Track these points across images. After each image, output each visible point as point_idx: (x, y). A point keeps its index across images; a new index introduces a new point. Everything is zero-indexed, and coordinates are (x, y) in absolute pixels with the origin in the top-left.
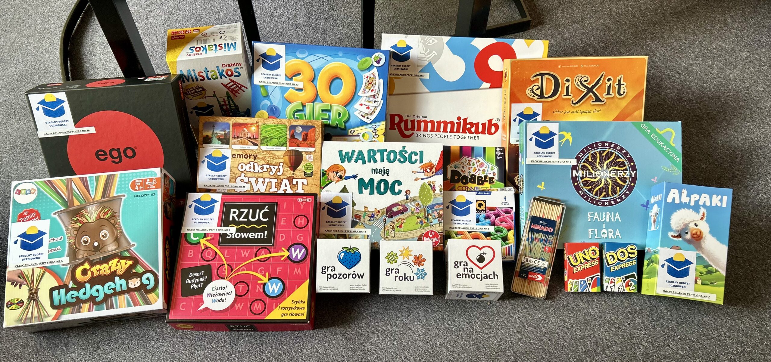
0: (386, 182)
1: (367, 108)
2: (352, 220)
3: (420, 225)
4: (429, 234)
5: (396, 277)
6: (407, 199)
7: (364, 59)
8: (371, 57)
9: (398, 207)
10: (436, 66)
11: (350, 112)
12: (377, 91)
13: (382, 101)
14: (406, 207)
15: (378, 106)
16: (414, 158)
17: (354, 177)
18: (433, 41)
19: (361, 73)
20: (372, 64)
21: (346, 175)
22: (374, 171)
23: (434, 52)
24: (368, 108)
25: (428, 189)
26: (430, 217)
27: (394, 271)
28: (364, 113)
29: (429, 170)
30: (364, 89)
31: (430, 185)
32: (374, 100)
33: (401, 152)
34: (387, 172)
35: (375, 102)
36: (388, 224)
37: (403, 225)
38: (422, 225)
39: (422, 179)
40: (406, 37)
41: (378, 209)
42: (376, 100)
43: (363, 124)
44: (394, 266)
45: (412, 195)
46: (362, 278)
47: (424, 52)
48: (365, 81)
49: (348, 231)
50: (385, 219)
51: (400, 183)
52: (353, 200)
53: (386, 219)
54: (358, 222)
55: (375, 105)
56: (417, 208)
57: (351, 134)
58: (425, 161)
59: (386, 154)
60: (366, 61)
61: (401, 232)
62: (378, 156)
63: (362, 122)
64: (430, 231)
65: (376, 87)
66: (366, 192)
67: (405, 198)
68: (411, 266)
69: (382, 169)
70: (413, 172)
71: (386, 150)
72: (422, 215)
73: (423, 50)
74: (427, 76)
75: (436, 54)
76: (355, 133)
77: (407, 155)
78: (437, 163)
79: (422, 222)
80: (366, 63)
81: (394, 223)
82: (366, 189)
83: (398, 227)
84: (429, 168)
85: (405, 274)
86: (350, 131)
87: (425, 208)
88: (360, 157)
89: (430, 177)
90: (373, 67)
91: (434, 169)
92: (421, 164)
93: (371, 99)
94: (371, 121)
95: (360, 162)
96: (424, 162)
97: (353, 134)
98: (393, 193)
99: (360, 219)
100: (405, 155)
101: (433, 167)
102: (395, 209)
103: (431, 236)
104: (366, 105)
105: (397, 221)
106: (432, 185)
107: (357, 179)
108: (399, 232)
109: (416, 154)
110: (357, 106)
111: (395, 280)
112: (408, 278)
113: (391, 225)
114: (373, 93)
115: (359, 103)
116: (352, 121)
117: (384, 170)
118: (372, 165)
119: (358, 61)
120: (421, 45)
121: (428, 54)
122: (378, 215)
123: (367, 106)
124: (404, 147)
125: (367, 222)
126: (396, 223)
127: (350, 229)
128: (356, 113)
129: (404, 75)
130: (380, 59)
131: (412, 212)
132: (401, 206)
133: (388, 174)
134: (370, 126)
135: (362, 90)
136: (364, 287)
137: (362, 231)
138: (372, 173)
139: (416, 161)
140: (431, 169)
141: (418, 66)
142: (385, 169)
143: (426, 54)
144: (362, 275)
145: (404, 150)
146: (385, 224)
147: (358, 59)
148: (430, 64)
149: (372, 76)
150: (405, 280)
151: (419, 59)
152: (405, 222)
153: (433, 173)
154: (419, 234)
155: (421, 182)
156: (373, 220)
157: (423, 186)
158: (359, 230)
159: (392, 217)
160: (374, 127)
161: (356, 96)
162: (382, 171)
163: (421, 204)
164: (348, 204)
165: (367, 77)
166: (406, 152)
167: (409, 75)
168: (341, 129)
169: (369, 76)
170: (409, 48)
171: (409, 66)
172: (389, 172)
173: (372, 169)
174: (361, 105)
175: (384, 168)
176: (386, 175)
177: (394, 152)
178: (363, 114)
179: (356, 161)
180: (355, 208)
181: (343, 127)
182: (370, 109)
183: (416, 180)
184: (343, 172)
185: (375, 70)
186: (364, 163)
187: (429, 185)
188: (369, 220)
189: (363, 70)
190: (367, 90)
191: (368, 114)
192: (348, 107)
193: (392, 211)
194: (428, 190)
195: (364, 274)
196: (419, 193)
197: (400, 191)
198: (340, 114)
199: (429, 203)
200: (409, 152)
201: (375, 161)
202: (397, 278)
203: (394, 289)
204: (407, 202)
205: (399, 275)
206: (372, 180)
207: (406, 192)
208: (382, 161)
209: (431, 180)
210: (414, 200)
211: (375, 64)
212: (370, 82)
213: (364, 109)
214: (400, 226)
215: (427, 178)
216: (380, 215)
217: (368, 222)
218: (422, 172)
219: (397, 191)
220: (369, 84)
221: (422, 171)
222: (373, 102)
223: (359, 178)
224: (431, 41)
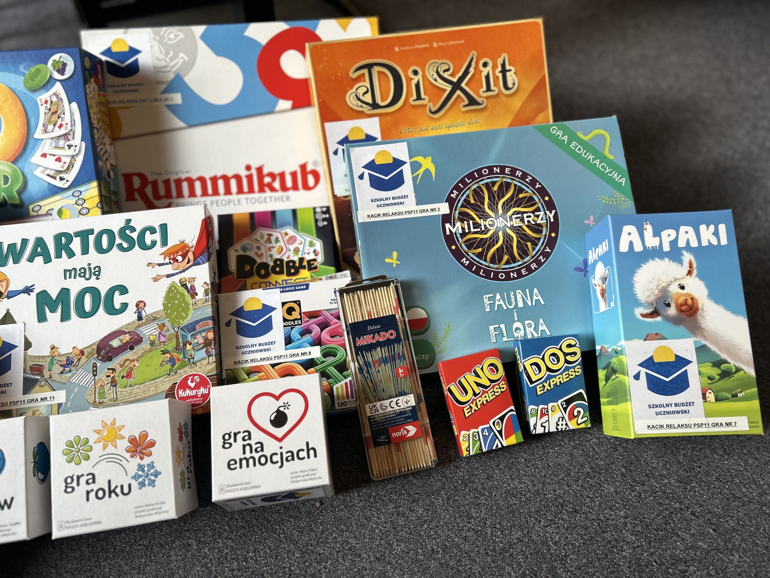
0: (94, 292)
1: (56, 160)
2: (25, 379)
3: (168, 366)
4: (189, 382)
5: (88, 493)
6: (140, 318)
7: (33, 69)
8: (46, 64)
9: (121, 337)
10: (189, 79)
11: (26, 171)
12: (69, 126)
13: (84, 144)
14: (138, 335)
15: (77, 154)
16: (149, 238)
17: (28, 290)
18: (177, 36)
19: (34, 95)
20: (51, 77)
21: (9, 289)
22: (68, 273)
23: (181, 55)
24: (59, 160)
25: (180, 293)
26: (189, 347)
27: (83, 480)
28: (52, 170)
29: (180, 258)
30: (44, 125)
31: (184, 286)
32: (68, 143)
33: (122, 231)
34: (97, 272)
35: (70, 147)
36: (102, 374)
37: (135, 372)
38: (173, 366)
39: (168, 276)
40: (125, 33)
41: (80, 348)
42: (72, 142)
43: (56, 191)
45: (148, 311)
47: (163, 57)
48: (42, 110)
49: (15, 403)
50: (95, 365)
51: (123, 290)
52: (25, 336)
53: (98, 365)
54: (37, 380)
55: (71, 152)
56: (160, 333)
57: (36, 213)
58: (173, 241)
59: (92, 238)
60: (39, 71)
61: (131, 386)
62: (76, 245)
63: (51, 186)
64: (190, 376)
65: (67, 118)
66: (53, 317)
67: (135, 316)
68: (124, 463)
69: (86, 267)
70: (149, 264)
71: (91, 231)
72: (171, 346)
73: (161, 52)
74: (177, 98)
75: (186, 59)
76: (43, 211)
77: (135, 235)
78: (195, 242)
79: (172, 361)
80: (39, 77)
81: (114, 370)
82: (53, 311)
83: (123, 377)
85: (109, 482)
86: (31, 207)
87: (177, 332)
88: (39, 249)
89: (184, 271)
90: (53, 81)
91: (190, 255)
92: (166, 248)
93: (61, 143)
94: (69, 183)
95: (39, 260)
96: (171, 244)
97: (40, 213)
98: (111, 310)
99: (41, 373)
100: (132, 235)
101: (189, 251)
102: (115, 343)
103: (192, 385)
104: (54, 155)
105: (121, 366)
106: (189, 286)
107: (33, 295)
108: (125, 387)
109: (153, 231)
110: (36, 159)
111: (88, 499)
112: (118, 490)
113: (108, 376)
114: (63, 131)
115: (39, 152)
116: (33, 189)
117: (90, 268)
118: (65, 262)
119: (24, 74)
120: (156, 45)
121: (172, 59)
122: (79, 360)
123: (56, 157)
124: (129, 221)
125: (56, 377)
126: (118, 369)
127: (21, 397)
128: (38, 172)
129: (134, 101)
130: (64, 65)
131: (152, 343)
132: (127, 335)
133: (99, 275)
134: (70, 193)
135: (40, 127)
136: (14, 529)
137: (46, 398)
138: (65, 278)
139: (154, 243)
140: (184, 256)
141: (158, 83)
142: (92, 267)
143: (168, 59)
144: (9, 502)
145: (128, 225)
146: (95, 375)
147: (22, 68)
148: (178, 78)
149: (54, 99)
150: (110, 496)
151: (158, 70)
152: (137, 365)
153: (188, 262)
154: (167, 386)
155: (166, 283)
156: (70, 371)
157: (171, 289)
158: (39, 396)
159: (110, 359)
160: (77, 194)
161: (31, 142)
162: (85, 273)
163: (168, 325)
164: (14, 347)
165: (46, 102)
166: (133, 230)
167: (144, 101)
168: (14, 206)
169: (49, 99)
170: (134, 51)
171: (141, 84)
172: (99, 271)
173: (65, 271)
174: (44, 155)
175: (89, 264)
176: (94, 277)
177: (110, 233)
178: (52, 173)
179: (31, 259)
180: (30, 352)
181: (17, 202)
182: (63, 161)
183: (156, 280)
184: (4, 284)
185: (58, 88)
186: (48, 260)
187: (182, 285)
188: (62, 373)
189: (34, 90)
190: (50, 127)
191: (60, 172)
192: (20, 164)
193: (111, 346)
194: (182, 295)
195: (12, 499)
196: (164, 304)
197: (125, 306)
198: (6, 179)
199: (185, 321)
200: (138, 229)
201: (71, 254)
202: (92, 495)
203: (85, 522)
204: (140, 326)
205: (95, 487)
206: (65, 292)
207: (137, 305)
208: (85, 251)
209: (186, 275)
210: (155, 319)
212: (52, 111)
213: (51, 163)
214: (129, 375)
215: (177, 274)
216: (84, 359)
217: (58, 376)
218: (167, 264)
219: (117, 306)
220: (53, 114)
221: (167, 260)
222: (67, 148)
223: (36, 291)
224: (172, 36)
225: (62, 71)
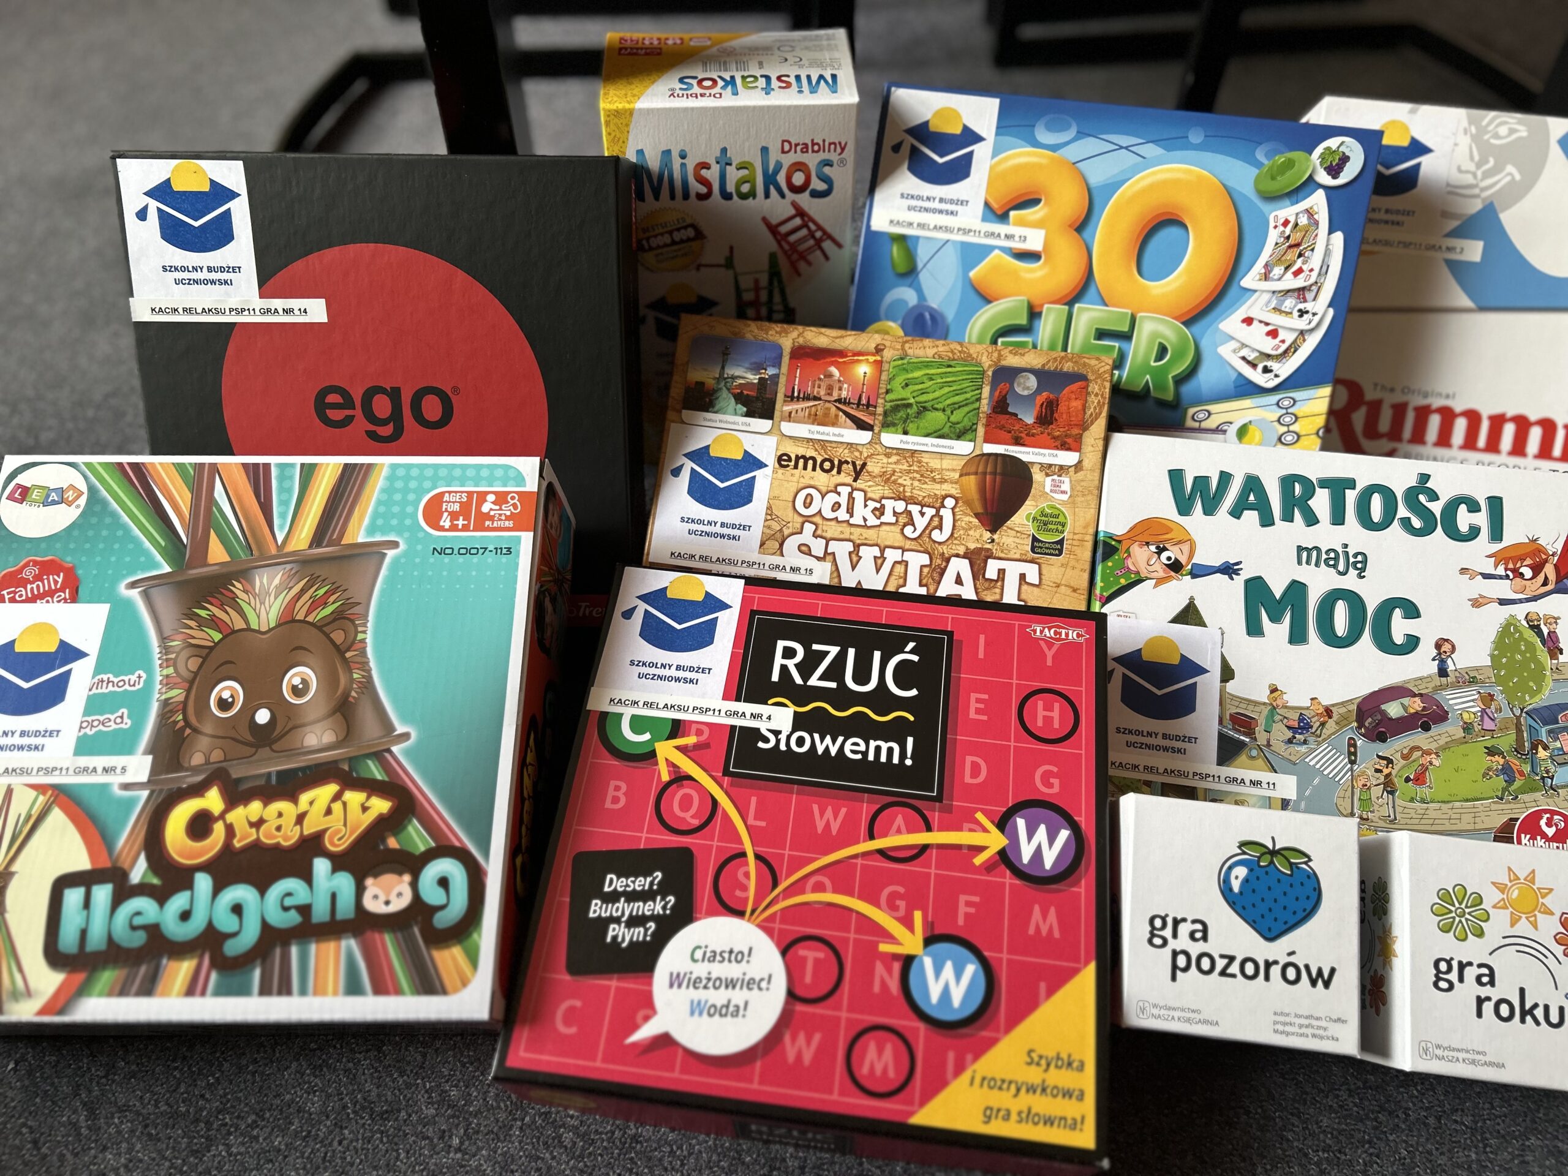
0: (1355, 601)
1: (1268, 334)
2: (1222, 737)
3: (1500, 781)
4: (1543, 822)
5: (1480, 1001)
6: (1443, 672)
7: (1281, 159)
8: (1310, 153)
9: (1406, 701)
10: (1508, 218)
11: (1204, 344)
12: (1314, 275)
13: (1331, 312)
14: (1440, 706)
15: (1312, 330)
16: (1464, 519)
17: (1229, 570)
18: (1512, 131)
19: (1264, 207)
20: (1311, 178)
21: (1194, 561)
22: (1305, 554)
23: (1510, 168)
24: (1273, 334)
25: (1525, 640)
26: (1542, 754)
27: (1471, 973)
28: (1254, 350)
29: (1528, 572)
30: (1266, 266)
31: (1536, 629)
32: (1301, 306)
33: (1411, 495)
34: (1360, 564)
35: (1302, 313)
36: (1367, 764)
37: (1430, 776)
38: (1510, 781)
39: (1503, 602)
40: (1412, 112)
41: (1326, 702)
42: (1308, 306)
43: (1246, 389)
44: (1473, 950)
45: (1459, 661)
46: (1327, 984)
47: (1472, 167)
48: (1273, 236)
49: (1205, 777)
50: (1352, 743)
51: (1412, 611)
52: (1222, 655)
53: (1359, 743)
54: (1243, 744)
55: (1302, 324)
56: (1483, 711)
57: (1196, 425)
58: (1513, 535)
59: (1351, 496)
60: (1290, 164)
61: (1423, 801)
62: (1321, 502)
63: (1244, 382)
64: (1546, 811)
65: (1316, 260)
66: (1277, 632)
67: (1434, 667)
68: (1551, 962)
69: (1340, 550)
70: (1464, 571)
71: (1351, 484)
72: (1506, 741)
73: (1472, 158)
74: (1473, 251)
75: (1518, 177)
76: (1211, 423)
77: (1436, 508)
79: (1507, 771)
80: (1288, 174)
81: (1390, 761)
82: (1275, 619)
83: (1407, 780)
84: (1528, 561)
85: (1522, 991)
86: (1191, 411)
87: (1518, 718)
88: (1252, 498)
89: (1535, 599)
90: (1312, 186)
91: (1549, 570)
92: (1497, 547)
93: (1289, 303)
94: (1277, 381)
95: (1251, 517)
96: (1509, 538)
97: (1204, 425)
98: (1385, 643)
99: (1250, 733)
100: (1429, 505)
101: (1546, 561)
102: (1394, 709)
103: (1550, 832)
104: (1267, 324)
105: (1405, 757)
106: (1545, 631)
107: (1239, 581)
108: (1412, 800)
109: (1474, 507)
110: (1231, 324)
111: (1479, 1014)
112: (1539, 1013)
113: (1378, 771)
114: (1300, 282)
115: (1241, 313)
116: (1207, 378)
117: (1347, 554)
118: (1296, 532)
119: (1258, 165)
120: (1465, 141)
121: (1487, 175)
122: (1323, 724)
123: (1270, 328)
124: (1425, 478)
125: (1279, 746)
126: (1399, 763)
127: (1213, 768)
128: (1226, 351)
129: (1387, 243)
130: (1345, 159)
131: (1467, 728)
132: (1417, 699)
133: (1363, 569)
134: (1274, 398)
135: (1259, 267)
136: (1334, 1029)
137: (1259, 783)
138: (1299, 563)
139: (1474, 532)
140: (1537, 569)
141: (1446, 215)
142: (1351, 551)
143: (1479, 174)
144: (1326, 975)
145: (1423, 485)
146: (1353, 762)
147: (1260, 155)
148: (1490, 212)
149: (1303, 220)
150: (1523, 1021)
151: (1453, 191)
152: (1436, 762)
153: (1545, 583)
154: (1499, 821)
155: (1498, 615)
156: (1305, 742)
157: (1508, 630)
158: (1249, 775)
159: (1382, 738)
160: (1286, 403)
161: (1233, 292)
162: (1337, 559)
163: (1500, 698)
164: (1202, 671)
165: (1286, 223)
166: (1434, 496)
167: (1407, 245)
168: (1162, 403)
169: (1292, 219)
170: (1418, 148)
171: (1408, 213)
172: (1365, 562)
173: (1300, 549)
174: (1248, 321)
175: (1346, 546)
176: (1353, 573)
177: (1387, 494)
178: (1251, 356)
179: (1236, 512)
180: (1231, 686)
181: (1170, 396)
182: (1280, 338)
183: (1477, 603)
184: (1186, 548)
185: (1318, 201)
186: (1267, 521)
187: (1532, 627)
188: (1290, 741)
189: (1273, 198)
190: (1277, 271)
191: (1269, 356)
192: (1197, 328)
193: (1384, 713)
194: (1531, 646)
195: (1333, 971)
196: (1492, 656)
197: (1412, 643)
198: (1162, 351)
199: (1536, 699)
200: (1444, 498)
201: (1311, 520)
202: (1488, 1008)
203: (1476, 1057)
204: (1442, 687)
205: (1495, 994)
206: (1297, 590)
207: (1438, 646)
208: (1338, 519)
210: (1473, 681)
211: (1323, 178)
212: (1291, 241)
213: (1257, 339)
214: (1419, 779)
215: (1521, 601)
216: (1331, 725)
217: (1283, 746)
218: (1501, 577)
219: (1398, 639)
220: (1290, 247)
221: (1501, 570)
222: (1296, 314)
223: (1246, 574)
224: (1503, 131)
225: (1334, 171)
